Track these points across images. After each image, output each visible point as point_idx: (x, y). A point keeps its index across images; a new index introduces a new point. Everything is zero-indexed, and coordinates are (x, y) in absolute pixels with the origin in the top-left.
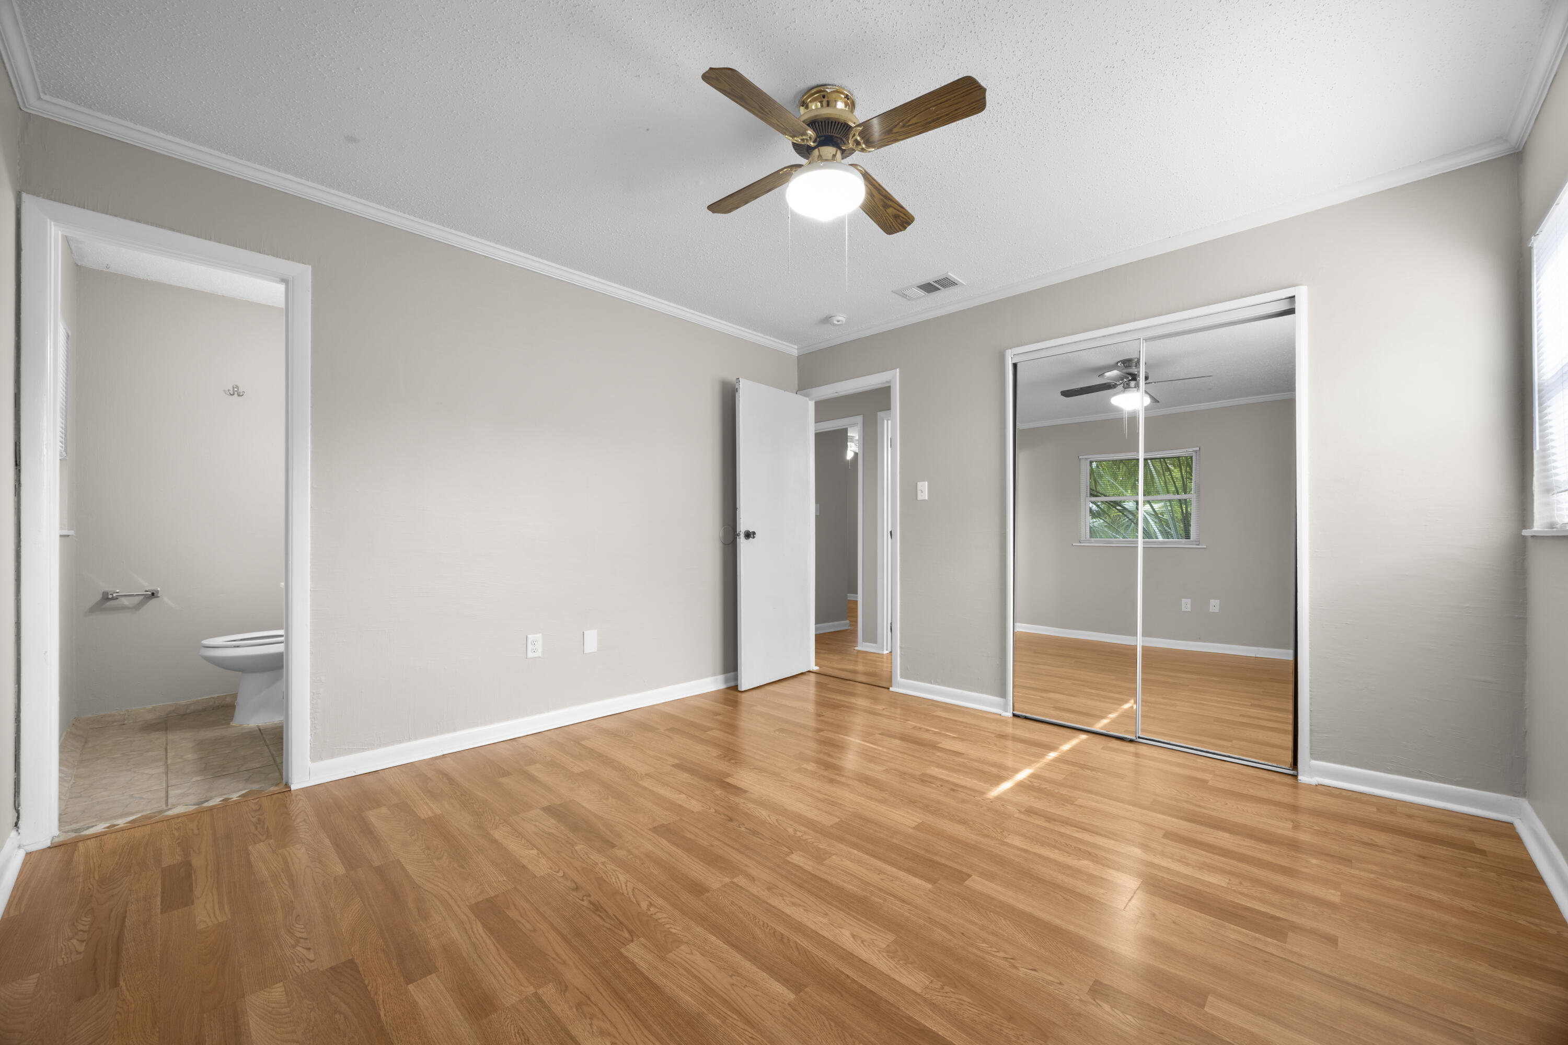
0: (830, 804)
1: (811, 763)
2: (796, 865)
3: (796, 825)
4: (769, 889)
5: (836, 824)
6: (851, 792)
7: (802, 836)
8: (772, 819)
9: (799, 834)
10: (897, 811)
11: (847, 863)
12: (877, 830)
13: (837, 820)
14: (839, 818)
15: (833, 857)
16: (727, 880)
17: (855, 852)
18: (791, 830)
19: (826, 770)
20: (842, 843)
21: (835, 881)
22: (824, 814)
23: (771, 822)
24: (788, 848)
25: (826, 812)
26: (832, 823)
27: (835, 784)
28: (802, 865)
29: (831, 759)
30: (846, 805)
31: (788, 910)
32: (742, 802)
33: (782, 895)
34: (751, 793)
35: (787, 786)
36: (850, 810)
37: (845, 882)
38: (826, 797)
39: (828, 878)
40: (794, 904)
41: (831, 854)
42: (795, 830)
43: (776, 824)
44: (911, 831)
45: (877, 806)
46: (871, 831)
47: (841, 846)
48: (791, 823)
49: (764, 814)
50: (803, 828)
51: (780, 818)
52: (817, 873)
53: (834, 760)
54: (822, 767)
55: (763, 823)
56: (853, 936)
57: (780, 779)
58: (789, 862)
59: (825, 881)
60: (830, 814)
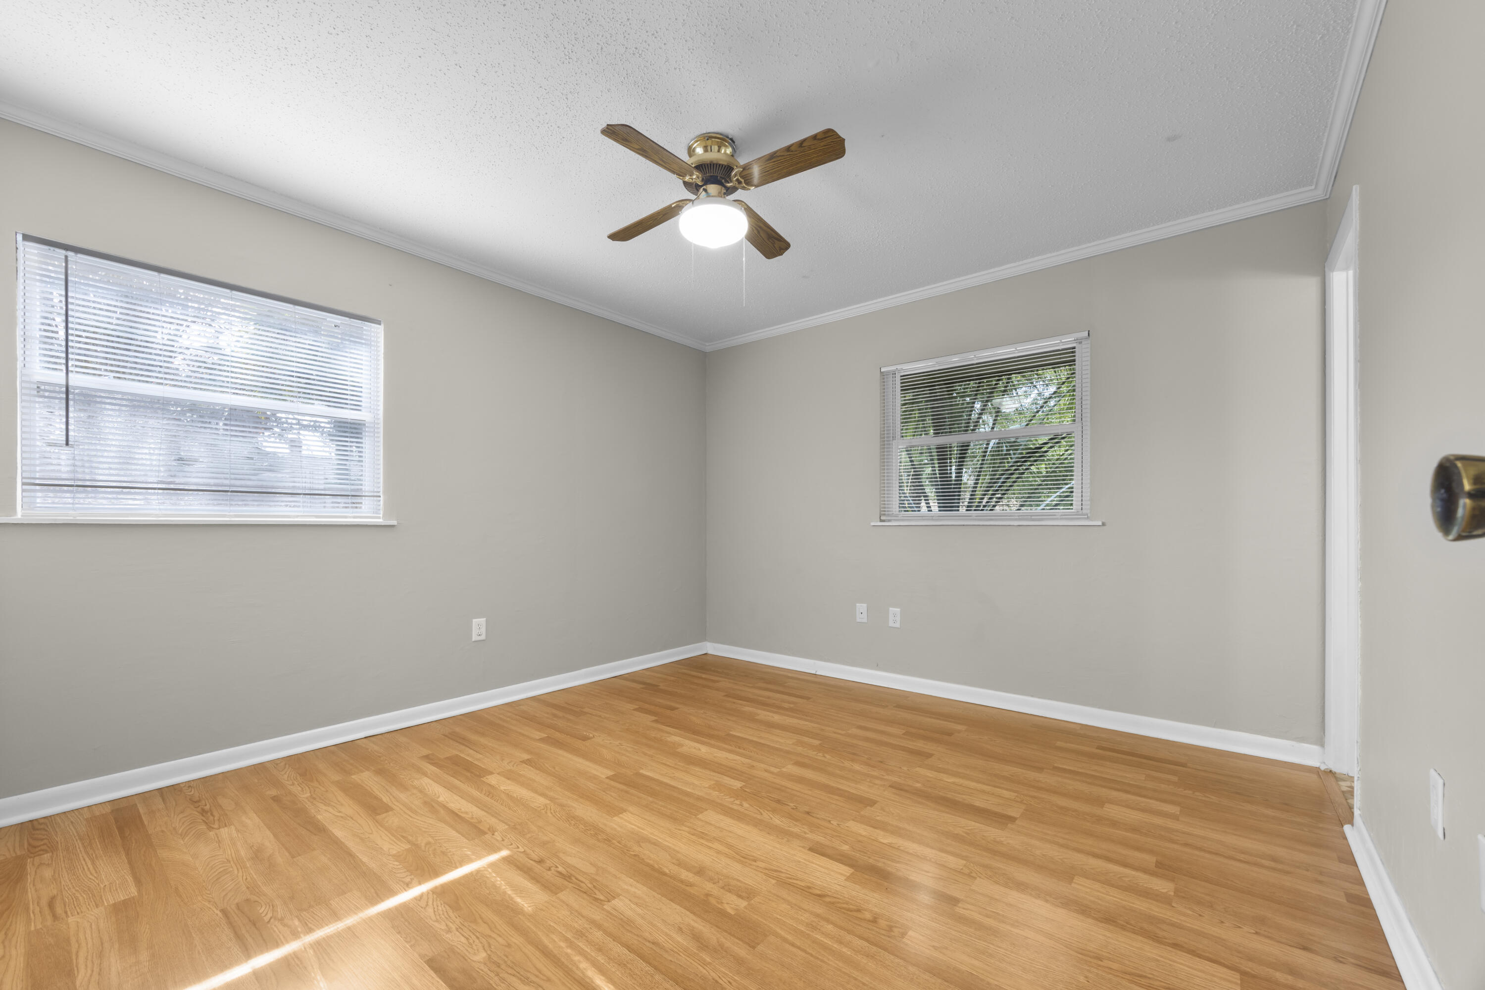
0: (706, 834)
1: (732, 912)
2: (737, 779)
3: (742, 810)
4: (753, 766)
5: (702, 813)
6: (678, 852)
7: (734, 801)
8: (766, 815)
9: (738, 802)
10: (633, 829)
11: (696, 782)
12: (662, 808)
13: (700, 816)
14: (698, 819)
15: (707, 786)
16: (784, 770)
17: (689, 790)
18: (746, 805)
19: (707, 895)
20: (698, 795)
21: (708, 772)
22: (713, 823)
23: (766, 811)
24: (746, 791)
25: (711, 824)
26: (706, 813)
27: (696, 865)
28: (732, 780)
29: (696, 925)
30: (688, 835)
31: (738, 758)
32: (808, 834)
33: (744, 764)
34: (803, 847)
35: (763, 861)
36: (684, 828)
37: (701, 772)
38: (710, 844)
39: (712, 773)
40: (735, 760)
41: (709, 787)
42: (741, 805)
43: (761, 811)
44: (631, 809)
45: (652, 834)
46: (669, 807)
47: (700, 794)
48: (746, 812)
49: (776, 820)
50: (735, 807)
51: (759, 817)
52: (720, 776)
53: (692, 923)
54: (713, 901)
55: (774, 811)
56: (700, 750)
57: (775, 874)
58: (742, 781)
59: (715, 771)
60: (707, 823)
